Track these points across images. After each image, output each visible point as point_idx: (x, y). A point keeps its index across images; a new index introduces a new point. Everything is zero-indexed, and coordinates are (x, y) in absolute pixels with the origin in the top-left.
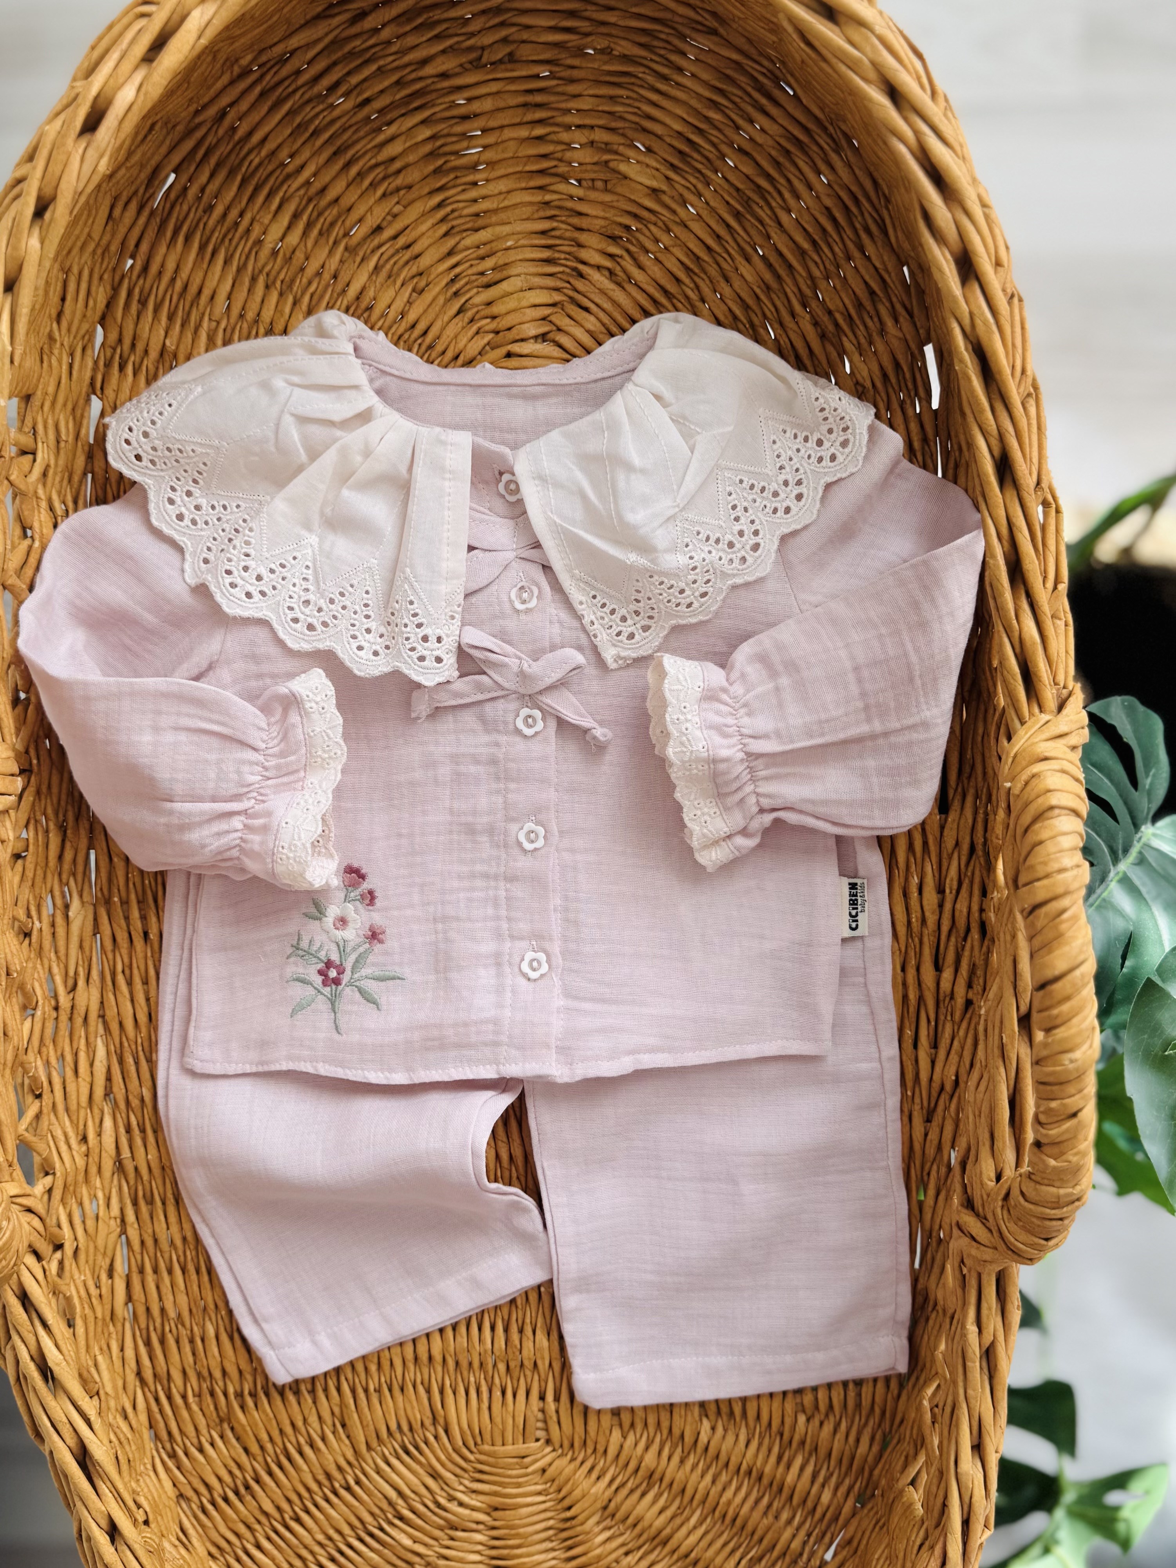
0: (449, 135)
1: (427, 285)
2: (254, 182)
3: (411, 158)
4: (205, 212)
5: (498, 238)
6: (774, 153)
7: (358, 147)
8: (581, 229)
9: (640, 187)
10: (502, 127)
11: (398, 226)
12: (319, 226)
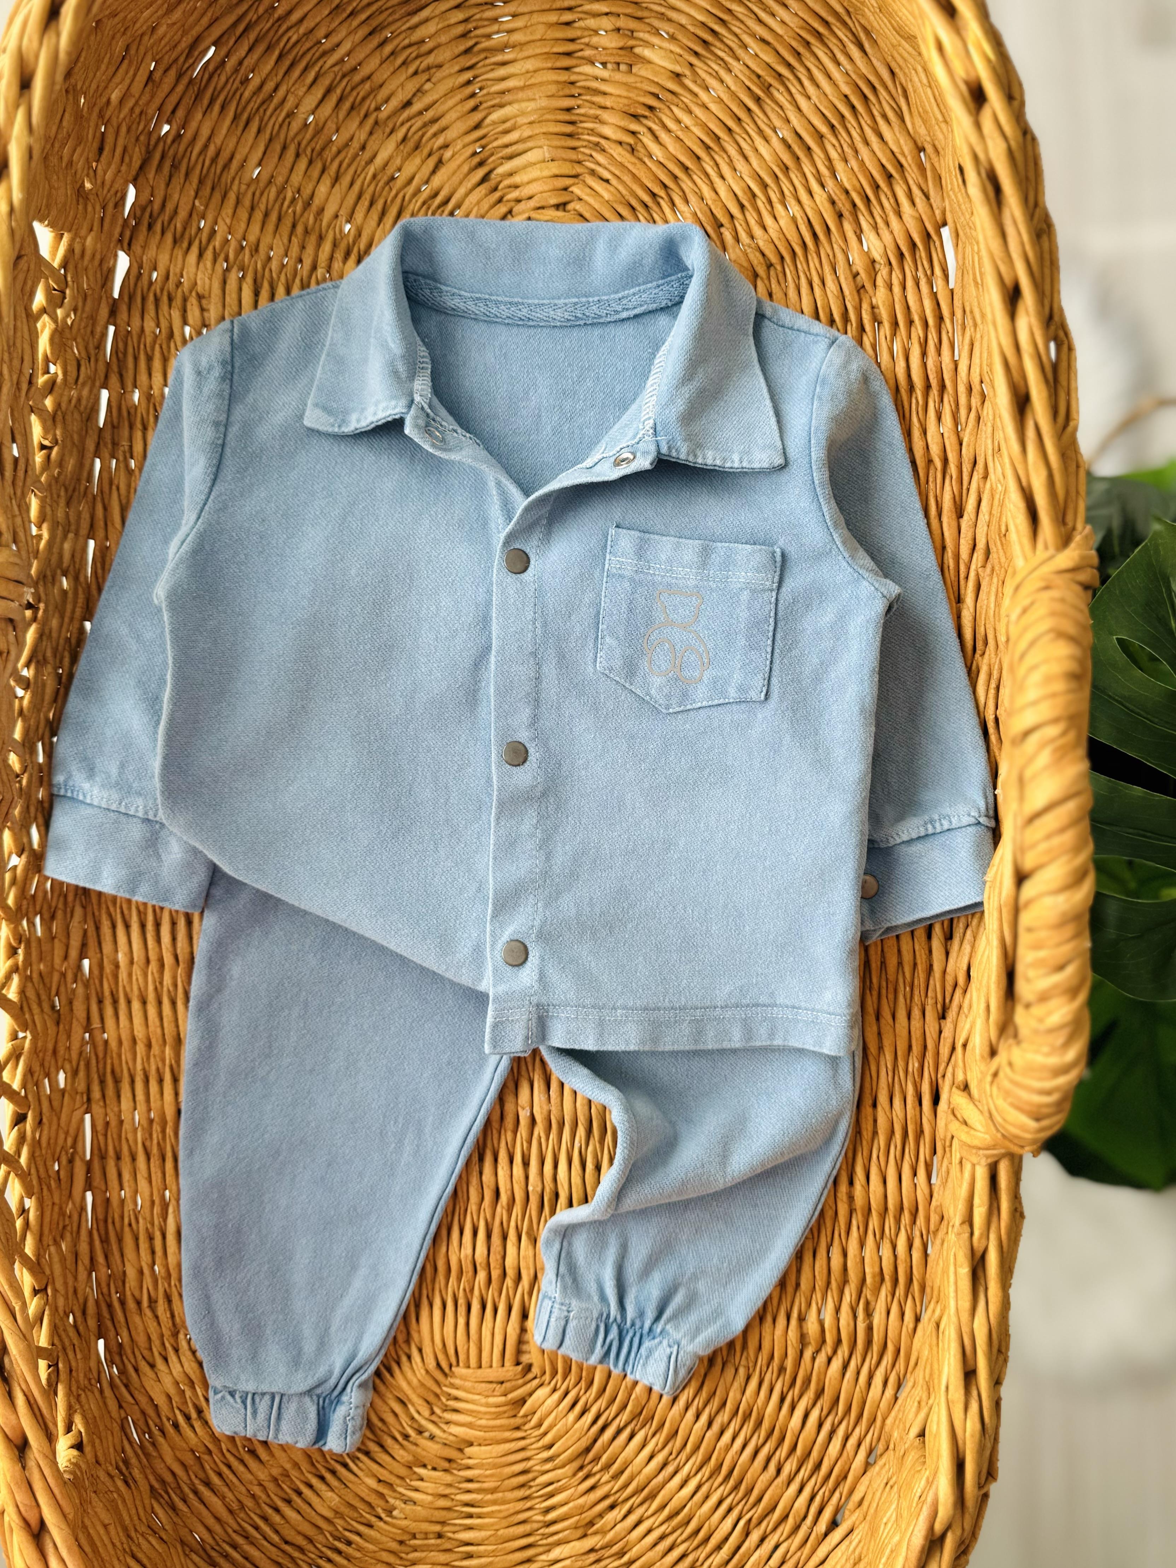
0: (481, 19)
1: (453, 156)
2: (291, 57)
3: (443, 39)
4: (242, 83)
5: (523, 113)
6: (794, 44)
7: (393, 28)
8: (605, 108)
9: (663, 70)
10: (531, 12)
11: (427, 100)
12: (351, 99)
